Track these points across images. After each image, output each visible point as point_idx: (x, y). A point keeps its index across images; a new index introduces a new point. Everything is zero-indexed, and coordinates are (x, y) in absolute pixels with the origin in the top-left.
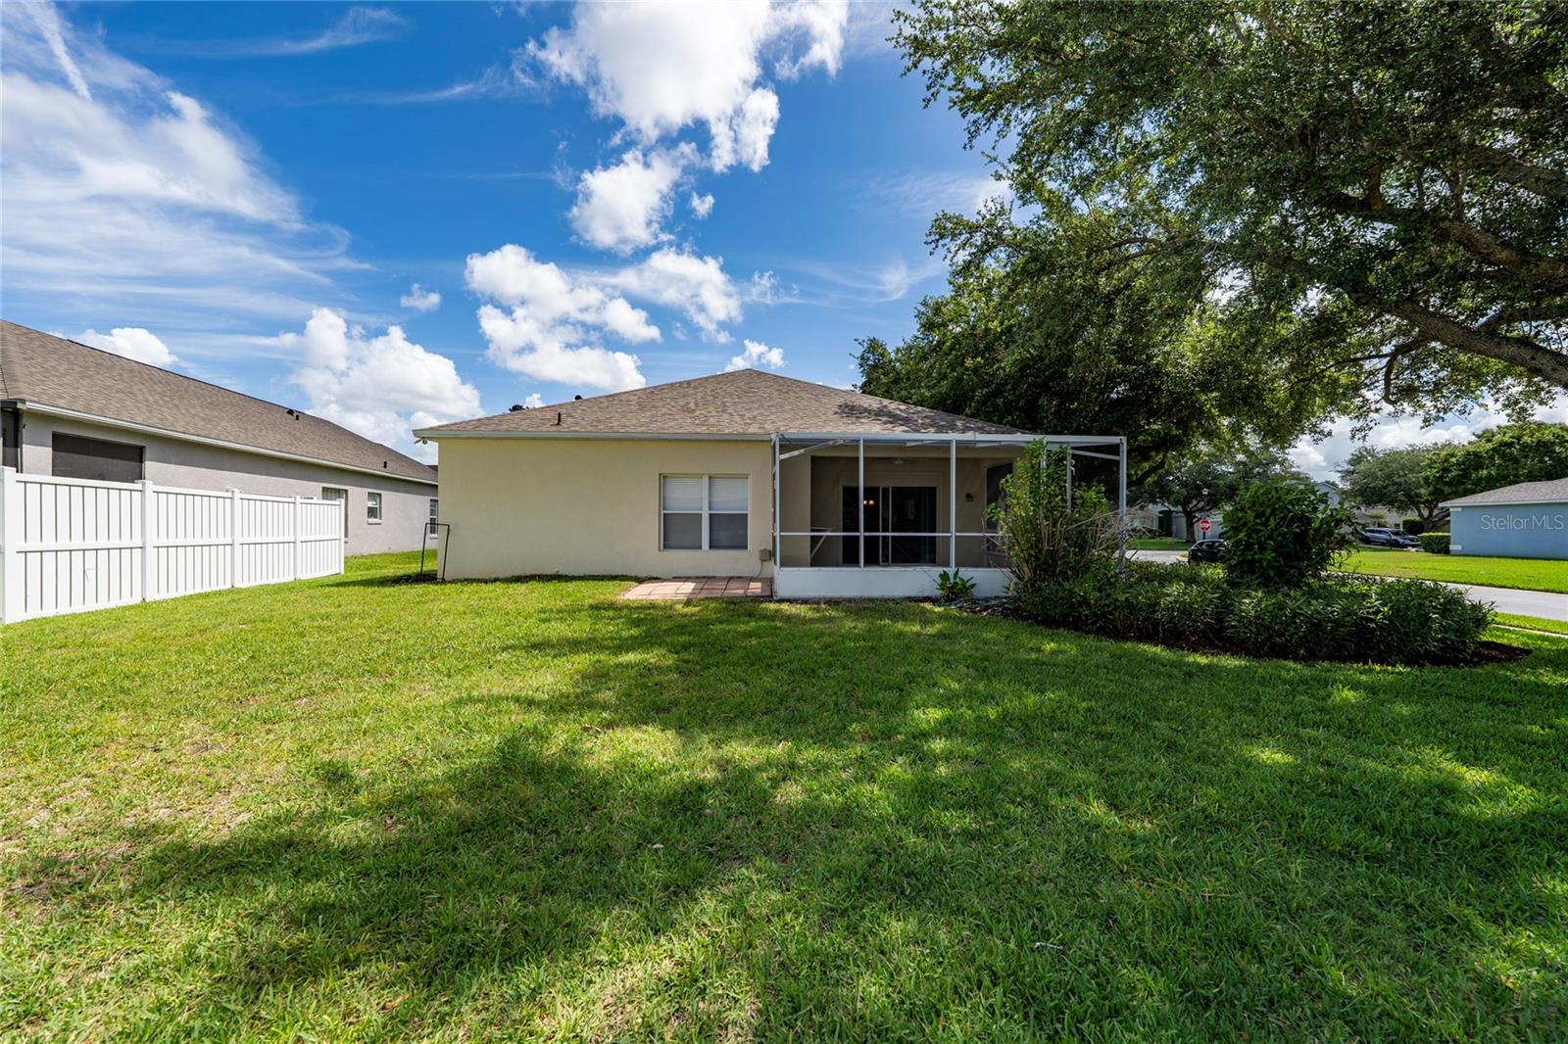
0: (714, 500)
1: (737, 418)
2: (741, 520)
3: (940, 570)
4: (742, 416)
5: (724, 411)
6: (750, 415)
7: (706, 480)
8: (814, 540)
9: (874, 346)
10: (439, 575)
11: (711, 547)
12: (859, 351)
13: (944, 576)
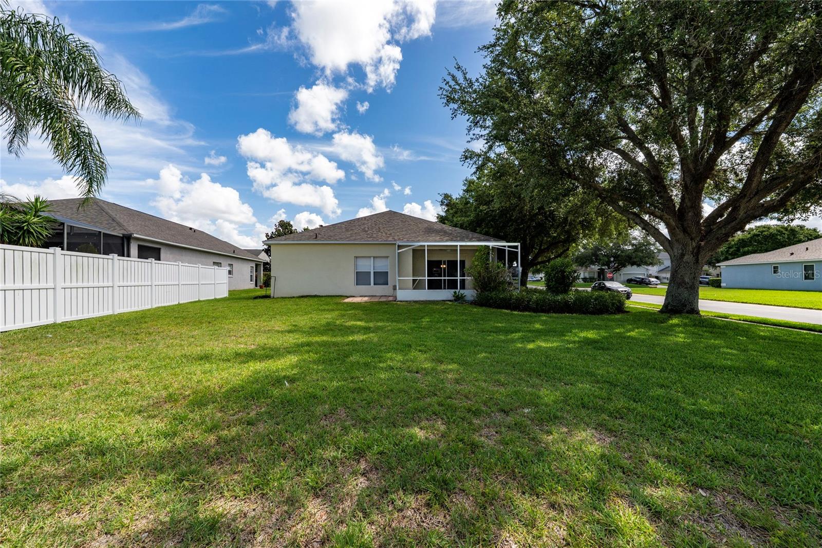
0: (375, 265)
1: (384, 234)
2: (386, 274)
3: (454, 290)
4: (386, 233)
5: (379, 231)
6: (389, 233)
7: (372, 258)
8: (414, 281)
9: (447, 196)
10: (272, 295)
11: (374, 284)
12: (440, 198)
13: (455, 293)
